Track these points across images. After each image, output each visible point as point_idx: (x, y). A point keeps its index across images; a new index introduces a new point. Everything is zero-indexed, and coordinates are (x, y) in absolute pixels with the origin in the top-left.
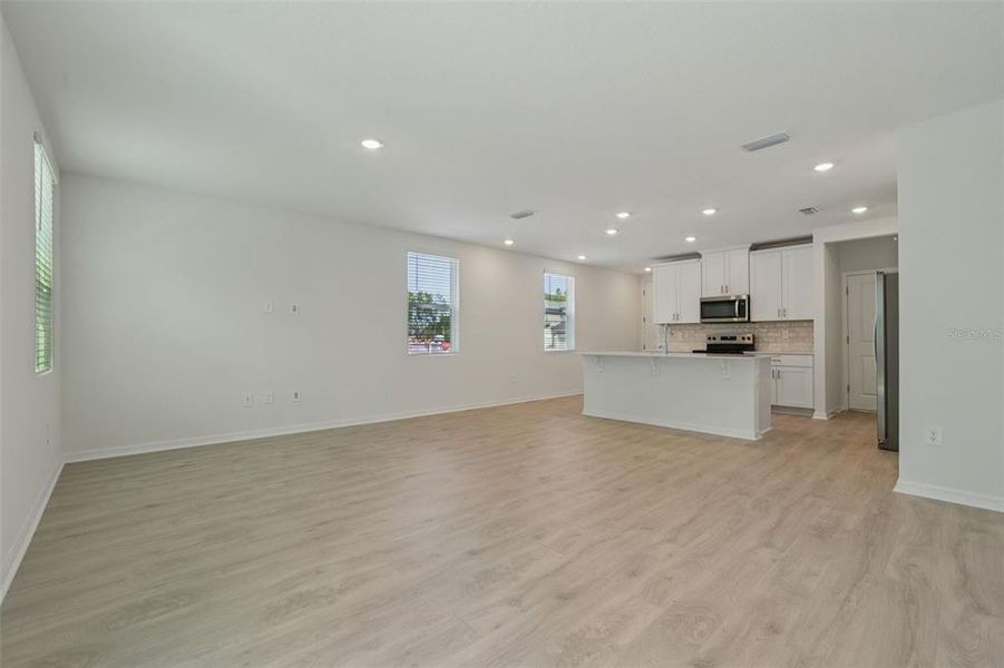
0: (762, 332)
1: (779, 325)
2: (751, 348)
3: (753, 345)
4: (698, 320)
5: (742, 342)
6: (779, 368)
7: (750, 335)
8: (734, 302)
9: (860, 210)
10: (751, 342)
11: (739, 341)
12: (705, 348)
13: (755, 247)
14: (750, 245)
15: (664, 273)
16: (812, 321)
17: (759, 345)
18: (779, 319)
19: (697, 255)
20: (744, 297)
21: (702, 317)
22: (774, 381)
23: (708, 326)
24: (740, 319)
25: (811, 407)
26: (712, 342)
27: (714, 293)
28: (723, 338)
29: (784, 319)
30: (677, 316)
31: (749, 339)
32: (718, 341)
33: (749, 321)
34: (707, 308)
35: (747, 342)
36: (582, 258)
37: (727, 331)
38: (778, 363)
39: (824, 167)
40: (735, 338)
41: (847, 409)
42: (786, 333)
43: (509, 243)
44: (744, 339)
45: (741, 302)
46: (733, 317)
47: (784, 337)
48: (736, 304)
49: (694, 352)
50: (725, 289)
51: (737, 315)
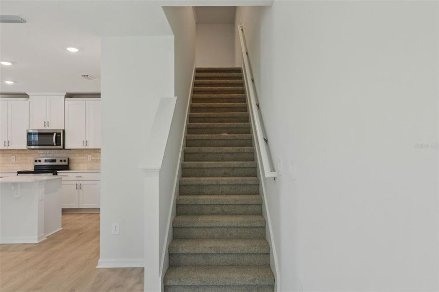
0: (73, 156)
3: (67, 166)
4: (24, 146)
5: (60, 163)
6: (80, 182)
7: (66, 159)
8: (53, 134)
10: (66, 163)
11: (58, 163)
12: (32, 169)
13: (69, 96)
14: (65, 94)
16: (100, 149)
17: (71, 166)
18: (84, 147)
19: (25, 95)
20: (61, 131)
21: (28, 145)
22: (77, 191)
23: (34, 151)
24: (58, 147)
26: (38, 164)
27: (39, 127)
28: (46, 161)
29: (87, 147)
30: (7, 143)
31: (65, 161)
32: (43, 163)
33: (64, 148)
35: (63, 163)
38: (81, 179)
39: (73, 50)
40: (54, 161)
44: (61, 161)
45: (58, 134)
46: (53, 145)
47: (88, 160)
48: (55, 135)
49: (19, 172)
50: (47, 123)
51: (55, 144)
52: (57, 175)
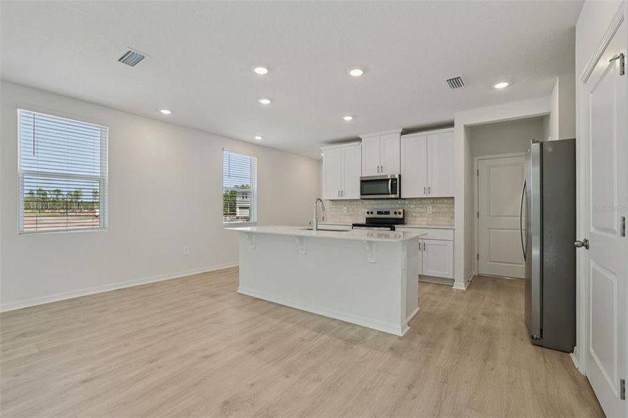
0: (411, 208)
1: (424, 202)
2: (401, 221)
3: (403, 219)
4: (357, 195)
5: (394, 216)
6: (424, 241)
7: (401, 211)
8: (388, 180)
9: (501, 86)
10: (401, 216)
11: (392, 215)
12: (363, 221)
13: (406, 132)
14: (401, 130)
15: (330, 154)
16: (453, 198)
17: (408, 219)
18: (425, 196)
19: (359, 140)
20: (397, 177)
21: (361, 194)
22: (420, 252)
23: (366, 202)
24: (393, 196)
25: (452, 278)
26: (370, 216)
27: (372, 173)
28: (379, 213)
29: (429, 196)
30: (341, 193)
31: (400, 213)
32: (375, 215)
33: (400, 198)
34: (366, 186)
35: (398, 216)
36: (258, 138)
37: (384, 206)
40: (388, 213)
41: (476, 274)
42: (430, 209)
43: (166, 112)
44: (395, 213)
45: (394, 180)
46: (389, 194)
47: (428, 212)
48: (390, 182)
49: (354, 225)
50: (381, 168)
51: (390, 192)
52: (394, 230)
